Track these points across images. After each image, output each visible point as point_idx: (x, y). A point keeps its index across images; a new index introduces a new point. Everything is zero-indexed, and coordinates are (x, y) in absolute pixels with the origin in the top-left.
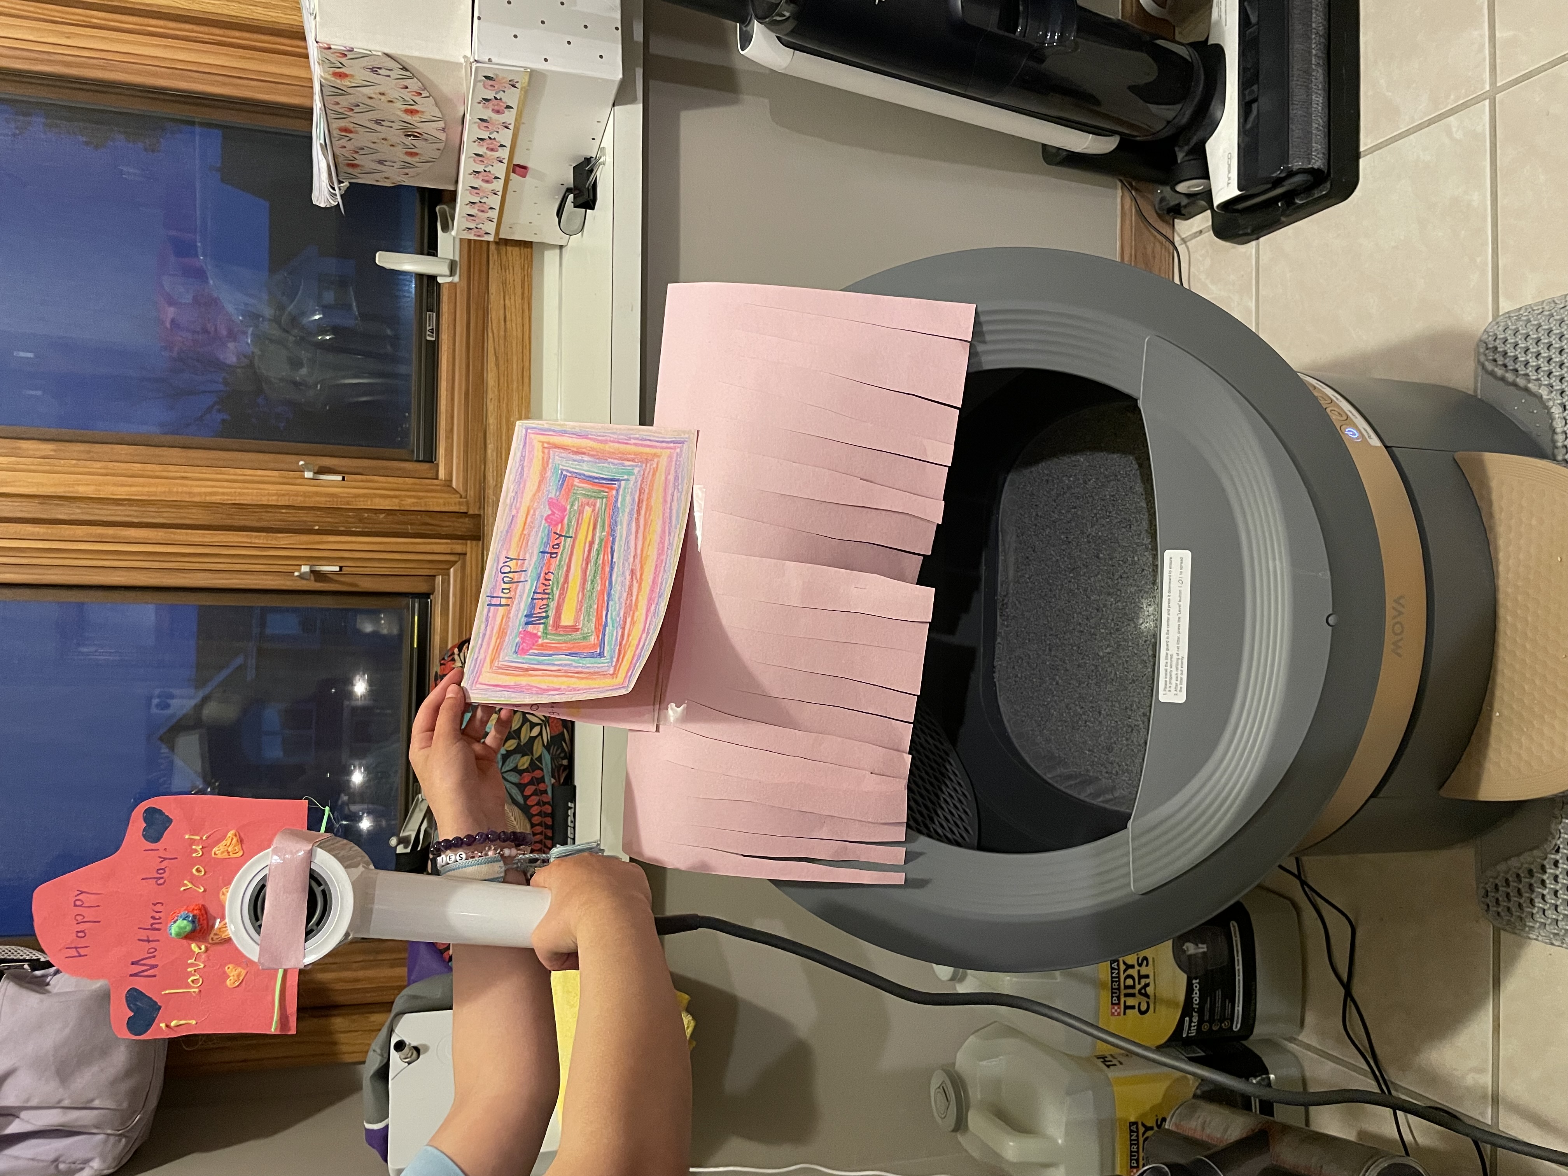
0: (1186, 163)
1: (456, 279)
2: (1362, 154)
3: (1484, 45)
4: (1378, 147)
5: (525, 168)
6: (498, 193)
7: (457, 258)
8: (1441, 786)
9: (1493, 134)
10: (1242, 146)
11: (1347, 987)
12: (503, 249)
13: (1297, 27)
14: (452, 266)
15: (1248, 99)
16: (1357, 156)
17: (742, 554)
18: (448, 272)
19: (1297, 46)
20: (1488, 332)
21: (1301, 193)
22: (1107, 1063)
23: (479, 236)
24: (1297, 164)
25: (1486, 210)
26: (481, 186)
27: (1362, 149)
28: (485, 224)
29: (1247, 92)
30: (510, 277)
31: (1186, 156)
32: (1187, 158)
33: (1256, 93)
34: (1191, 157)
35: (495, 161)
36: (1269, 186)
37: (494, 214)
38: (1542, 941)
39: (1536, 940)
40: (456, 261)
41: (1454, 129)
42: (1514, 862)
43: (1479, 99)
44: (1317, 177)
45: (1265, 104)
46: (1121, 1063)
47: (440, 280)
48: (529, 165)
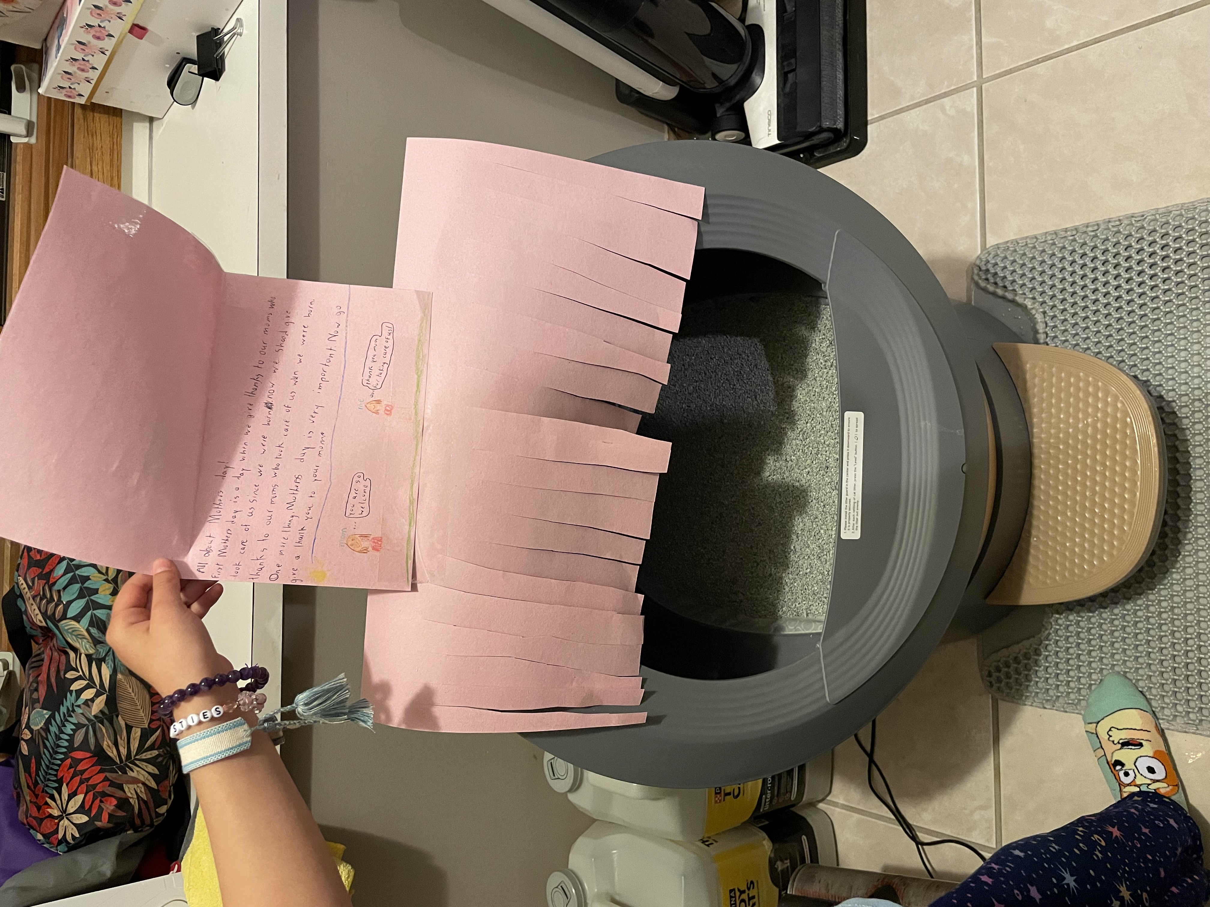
0: (726, 116)
1: (33, 140)
2: (869, 122)
3: (972, 47)
4: (882, 118)
5: (144, 29)
6: (106, 53)
7: (34, 119)
8: (986, 597)
9: (980, 113)
10: (782, 105)
11: (870, 755)
12: (90, 115)
13: (825, 18)
14: (29, 126)
15: (786, 70)
16: (865, 124)
17: (499, 410)
18: (24, 132)
19: (824, 33)
20: (980, 259)
21: (820, 148)
22: (707, 843)
23: (70, 97)
24: (826, 124)
25: (975, 169)
26: (89, 42)
27: (869, 118)
28: (81, 84)
29: (785, 63)
30: (97, 143)
31: (725, 111)
32: (727, 113)
33: (794, 64)
34: (729, 113)
35: (114, 17)
36: (802, 139)
37: (94, 75)
38: (1036, 707)
39: (1031, 705)
40: (33, 123)
41: (948, 108)
42: (1015, 649)
43: (968, 87)
44: (837, 135)
45: (802, 74)
46: (716, 842)
47: (13, 139)
48: (149, 28)
